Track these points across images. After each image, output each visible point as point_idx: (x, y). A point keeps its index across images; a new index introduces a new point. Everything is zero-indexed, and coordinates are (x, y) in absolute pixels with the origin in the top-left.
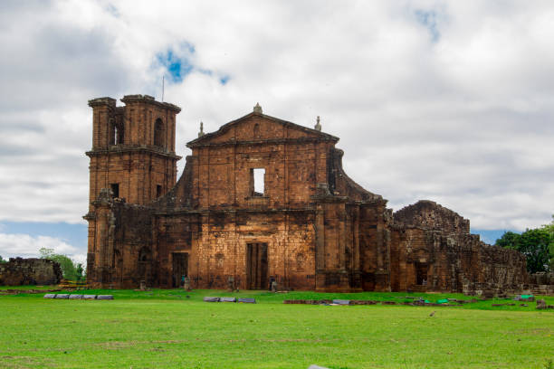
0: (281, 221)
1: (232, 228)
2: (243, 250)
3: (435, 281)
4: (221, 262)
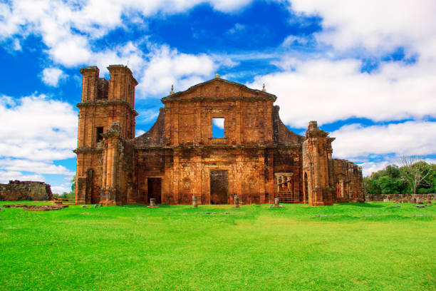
0: (238, 155)
1: (199, 159)
2: (207, 175)
4: (187, 185)
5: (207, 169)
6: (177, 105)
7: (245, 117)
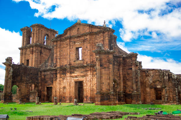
0: (89, 70)
1: (69, 75)
2: (73, 85)
3: (166, 97)
4: (65, 91)
5: (73, 80)
6: (59, 43)
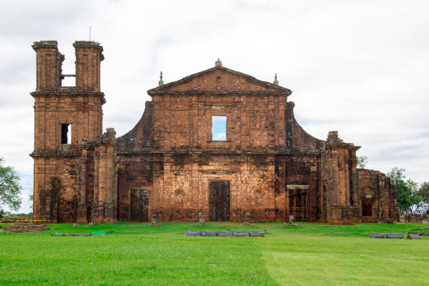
0: (244, 162)
1: (196, 167)
2: (206, 187)
3: (380, 213)
5: (206, 179)
6: (167, 98)
7: (253, 115)
